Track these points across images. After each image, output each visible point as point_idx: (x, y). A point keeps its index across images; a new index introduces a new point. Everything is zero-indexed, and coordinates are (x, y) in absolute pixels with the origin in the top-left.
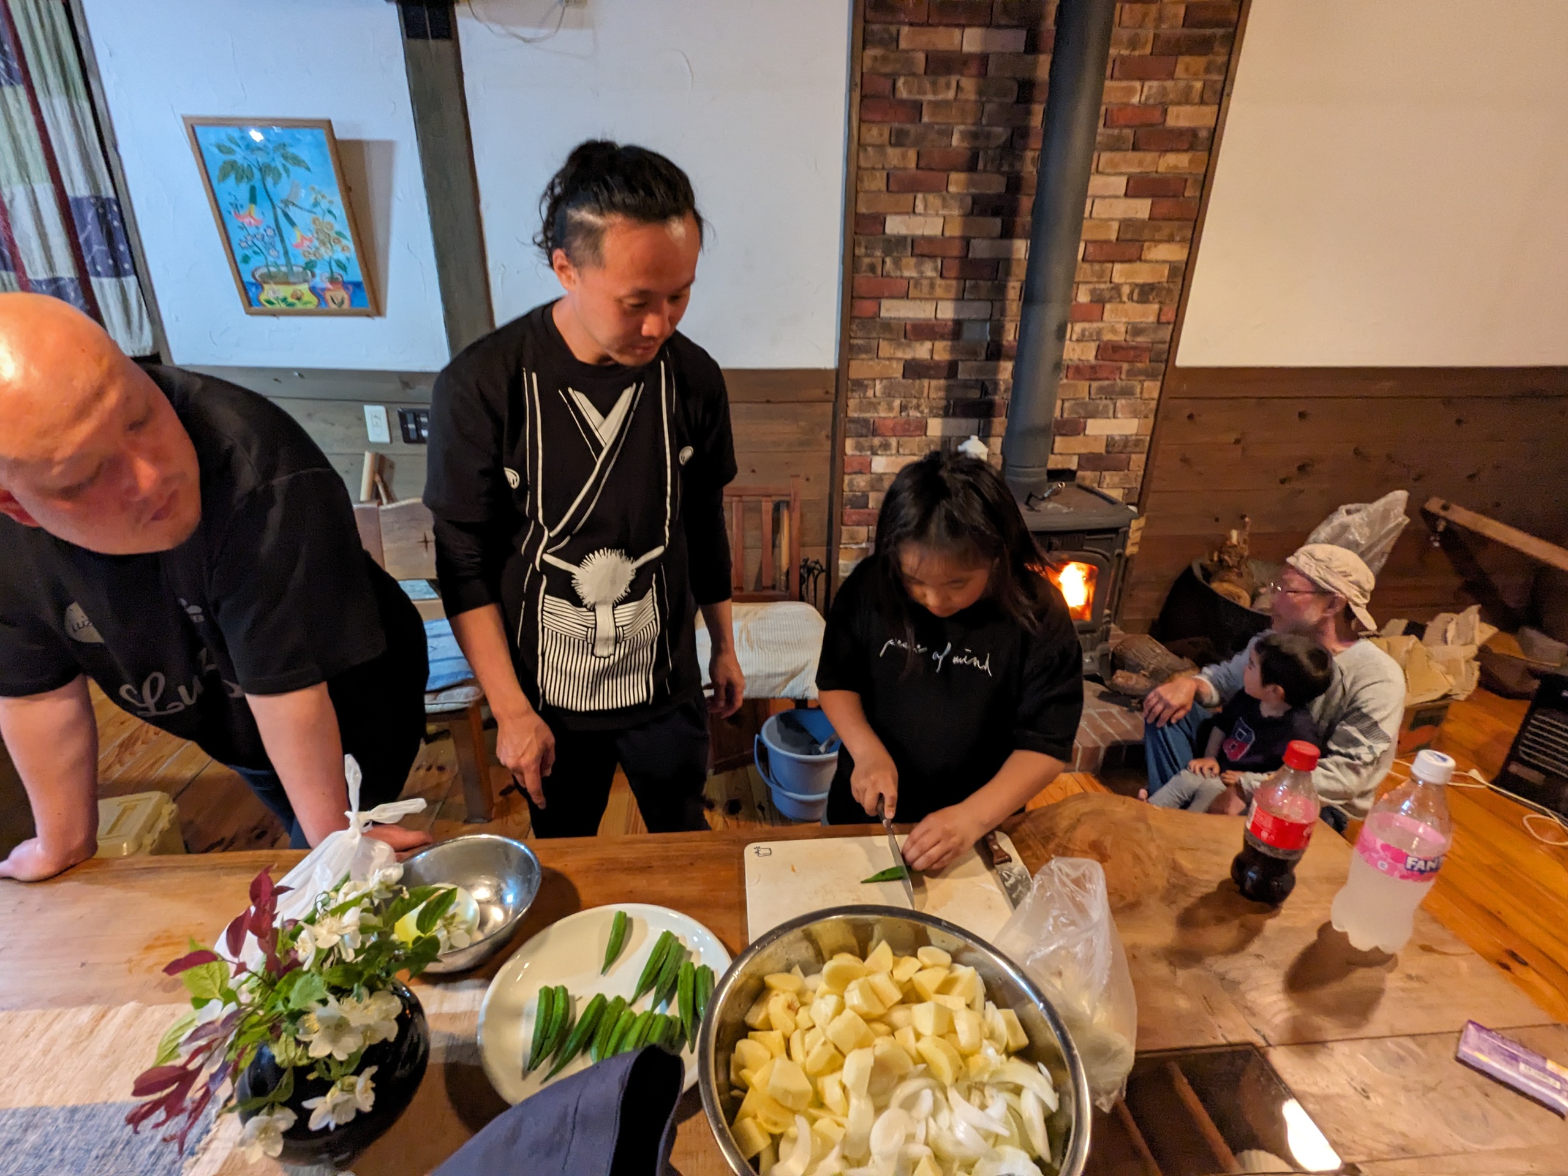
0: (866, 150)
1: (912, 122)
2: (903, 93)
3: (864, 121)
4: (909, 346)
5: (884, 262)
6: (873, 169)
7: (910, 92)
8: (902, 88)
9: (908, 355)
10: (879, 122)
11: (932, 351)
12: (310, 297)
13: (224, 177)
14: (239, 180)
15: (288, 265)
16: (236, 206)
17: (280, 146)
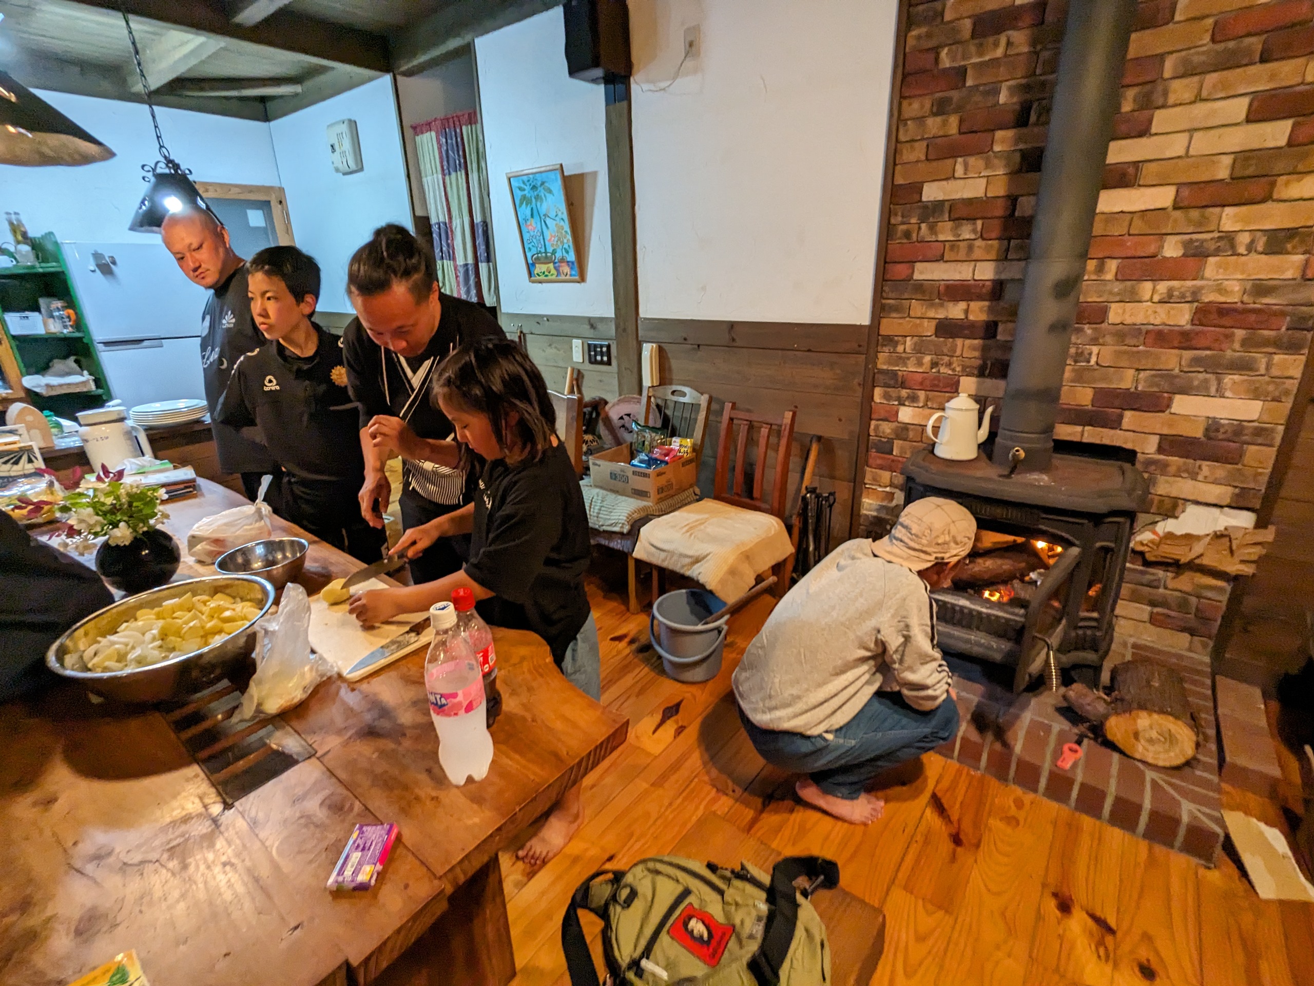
0: (906, 124)
1: (956, 88)
2: (946, 61)
3: (905, 98)
4: (942, 305)
5: (920, 228)
6: (913, 141)
7: (953, 59)
8: (945, 59)
9: (941, 315)
10: (920, 96)
11: (966, 312)
12: (553, 271)
13: (521, 204)
14: (527, 205)
15: (546, 252)
16: (526, 220)
17: (543, 183)
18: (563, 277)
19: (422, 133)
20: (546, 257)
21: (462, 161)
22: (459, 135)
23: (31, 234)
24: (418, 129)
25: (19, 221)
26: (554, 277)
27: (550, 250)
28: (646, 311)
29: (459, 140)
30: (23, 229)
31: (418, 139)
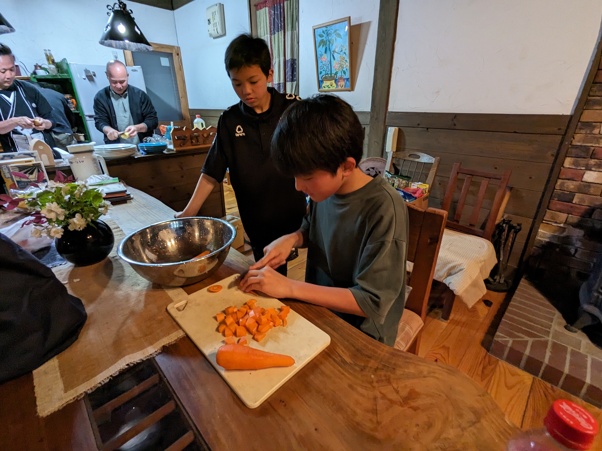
12: (334, 85)
13: (320, 45)
14: (323, 46)
15: (331, 74)
16: (321, 55)
17: (335, 31)
18: (340, 88)
19: (261, 9)
20: (331, 76)
21: (283, 24)
22: (282, 8)
23: (56, 61)
24: (258, 6)
25: (50, 54)
26: (334, 88)
27: (334, 72)
28: (392, 108)
29: (282, 11)
30: (52, 58)
31: (258, 12)
